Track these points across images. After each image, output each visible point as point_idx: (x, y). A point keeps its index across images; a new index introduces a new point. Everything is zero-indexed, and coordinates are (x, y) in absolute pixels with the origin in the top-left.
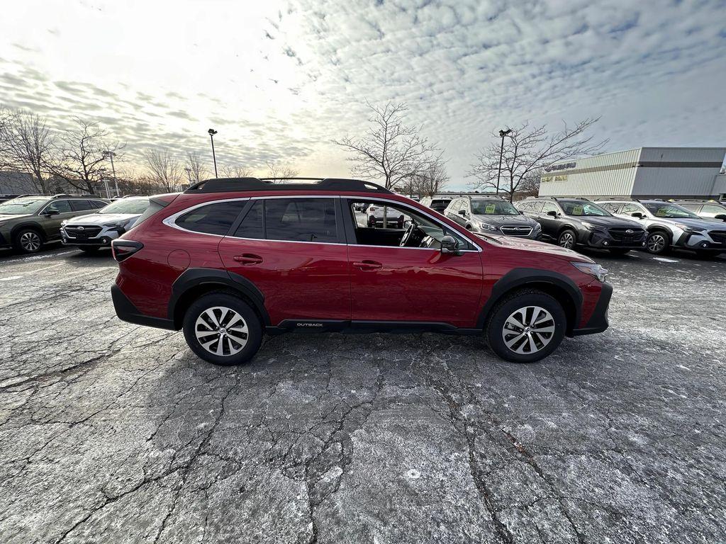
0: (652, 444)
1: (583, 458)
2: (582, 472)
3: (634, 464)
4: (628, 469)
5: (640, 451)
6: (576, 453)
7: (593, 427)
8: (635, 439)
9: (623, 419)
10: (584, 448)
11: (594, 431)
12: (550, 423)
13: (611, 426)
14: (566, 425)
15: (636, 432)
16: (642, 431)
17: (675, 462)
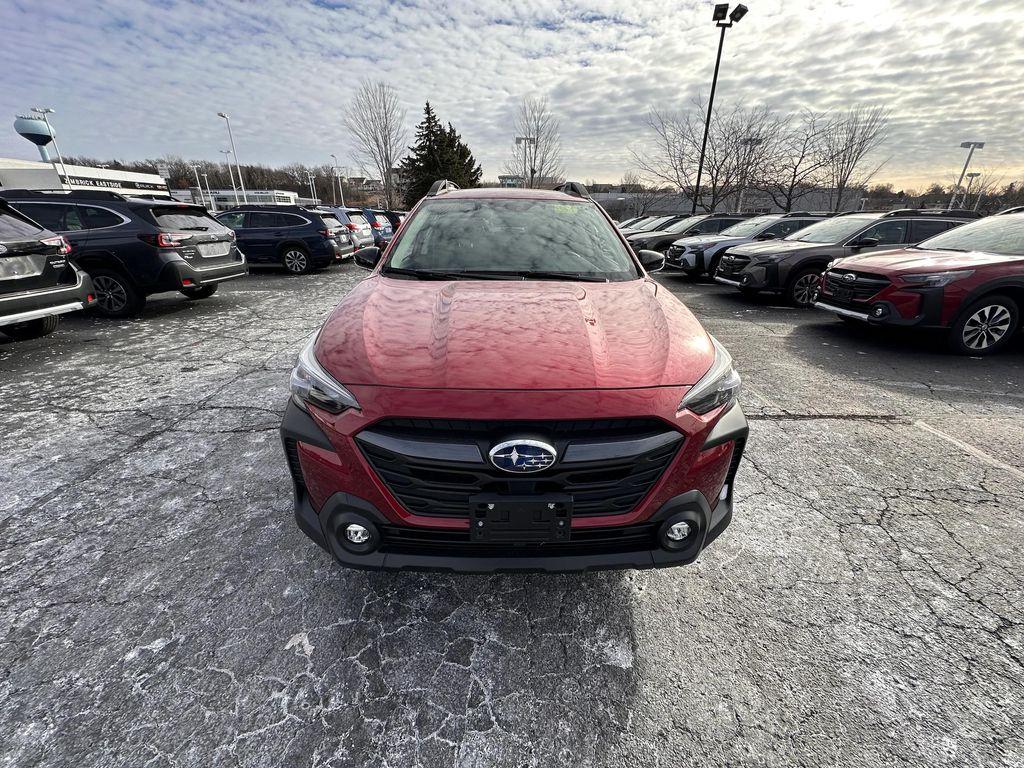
0: (157, 511)
1: (204, 456)
2: (198, 449)
3: (164, 481)
4: (167, 475)
5: (164, 495)
6: (210, 455)
7: (217, 480)
8: (174, 501)
9: (197, 514)
10: (208, 461)
11: (213, 478)
12: (250, 454)
13: (204, 494)
14: (238, 462)
15: (176, 511)
16: (171, 518)
17: (128, 512)
